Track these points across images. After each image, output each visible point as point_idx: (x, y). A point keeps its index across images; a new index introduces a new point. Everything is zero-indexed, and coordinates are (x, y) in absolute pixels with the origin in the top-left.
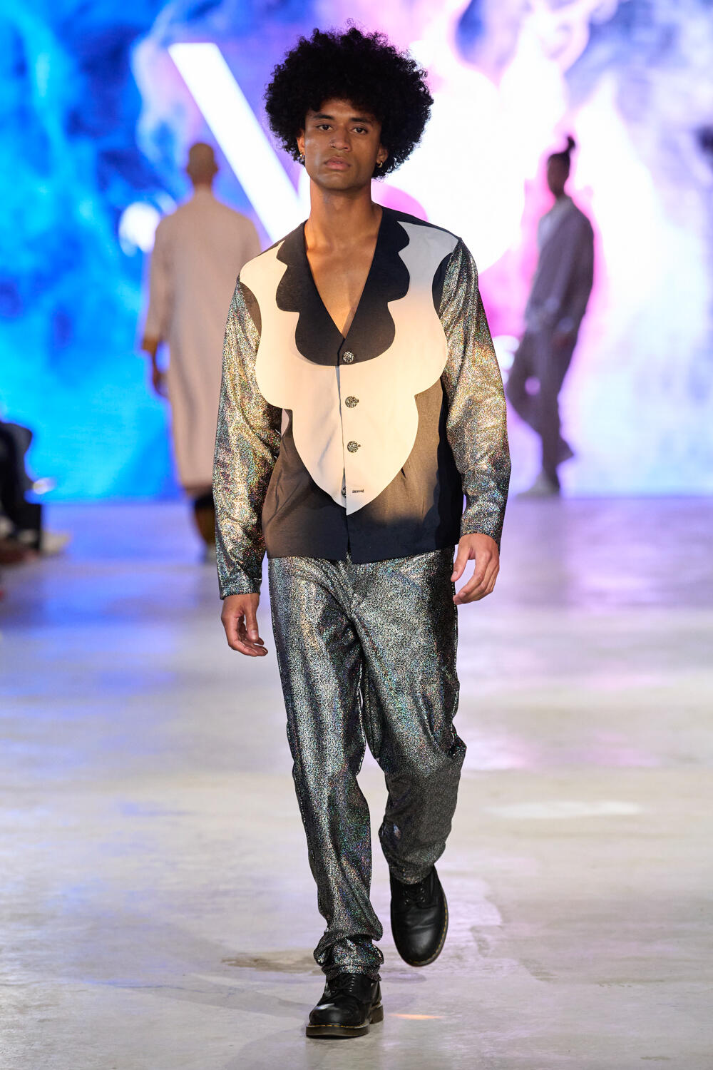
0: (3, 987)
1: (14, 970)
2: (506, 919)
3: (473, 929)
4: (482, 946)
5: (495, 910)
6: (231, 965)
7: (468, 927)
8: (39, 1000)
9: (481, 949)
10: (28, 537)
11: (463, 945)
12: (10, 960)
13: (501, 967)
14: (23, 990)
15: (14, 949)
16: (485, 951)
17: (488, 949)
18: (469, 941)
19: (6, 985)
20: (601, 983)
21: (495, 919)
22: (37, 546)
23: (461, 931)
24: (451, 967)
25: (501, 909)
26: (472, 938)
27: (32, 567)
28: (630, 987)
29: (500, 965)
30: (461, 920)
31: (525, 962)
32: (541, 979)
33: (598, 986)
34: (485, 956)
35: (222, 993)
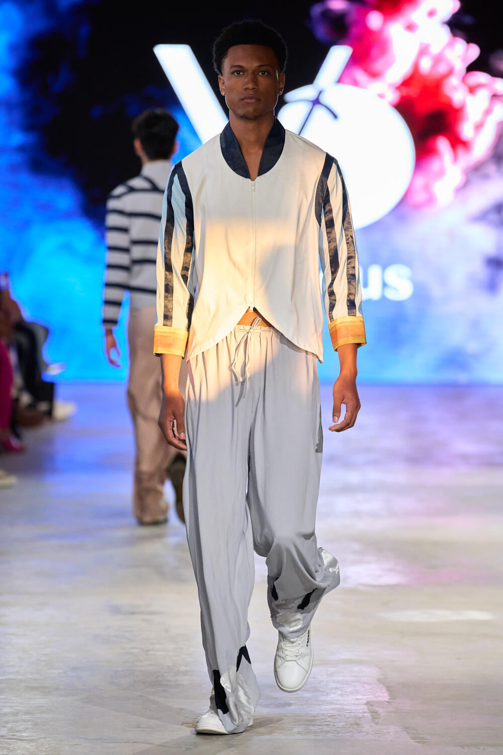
0: (19, 741)
1: (27, 729)
2: (393, 696)
3: (368, 704)
4: (375, 715)
5: (384, 690)
6: (188, 726)
7: (365, 701)
8: (46, 752)
9: (374, 718)
10: (43, 407)
11: (361, 715)
12: (24, 721)
13: (389, 732)
14: (34, 744)
15: (27, 713)
16: (377, 720)
17: (379, 718)
18: (365, 712)
19: (21, 740)
20: (462, 746)
21: (384, 696)
22: (49, 413)
23: (358, 705)
24: (351, 731)
25: (389, 689)
26: (367, 710)
27: (46, 429)
28: (485, 749)
29: (388, 731)
30: (359, 697)
31: (406, 729)
32: (418, 742)
33: (460, 748)
34: (377, 724)
35: (181, 747)
